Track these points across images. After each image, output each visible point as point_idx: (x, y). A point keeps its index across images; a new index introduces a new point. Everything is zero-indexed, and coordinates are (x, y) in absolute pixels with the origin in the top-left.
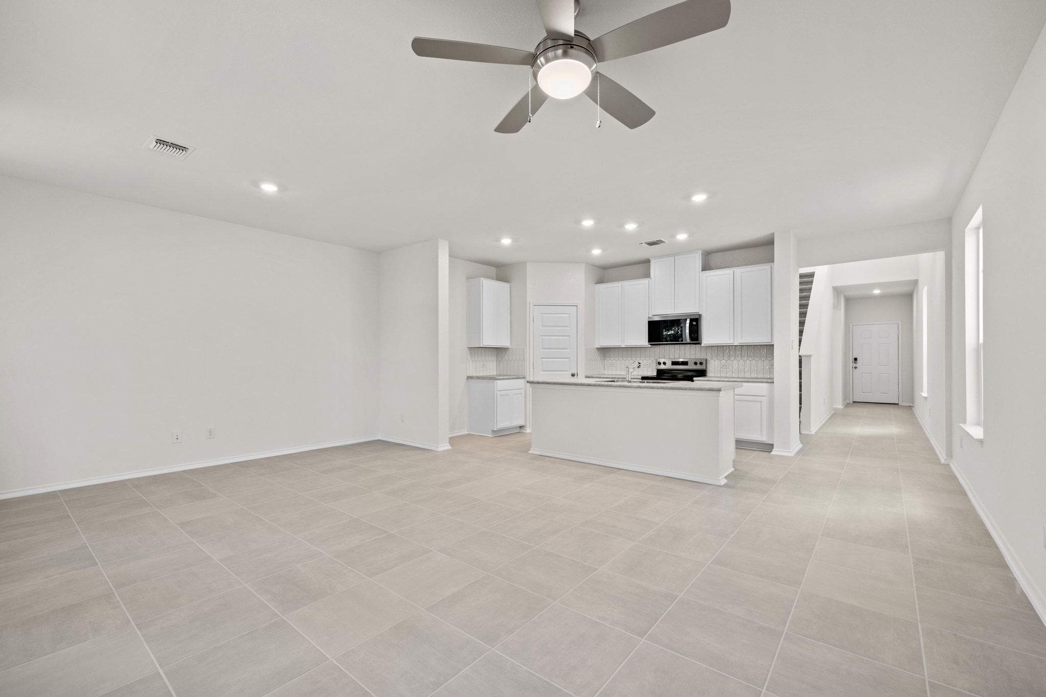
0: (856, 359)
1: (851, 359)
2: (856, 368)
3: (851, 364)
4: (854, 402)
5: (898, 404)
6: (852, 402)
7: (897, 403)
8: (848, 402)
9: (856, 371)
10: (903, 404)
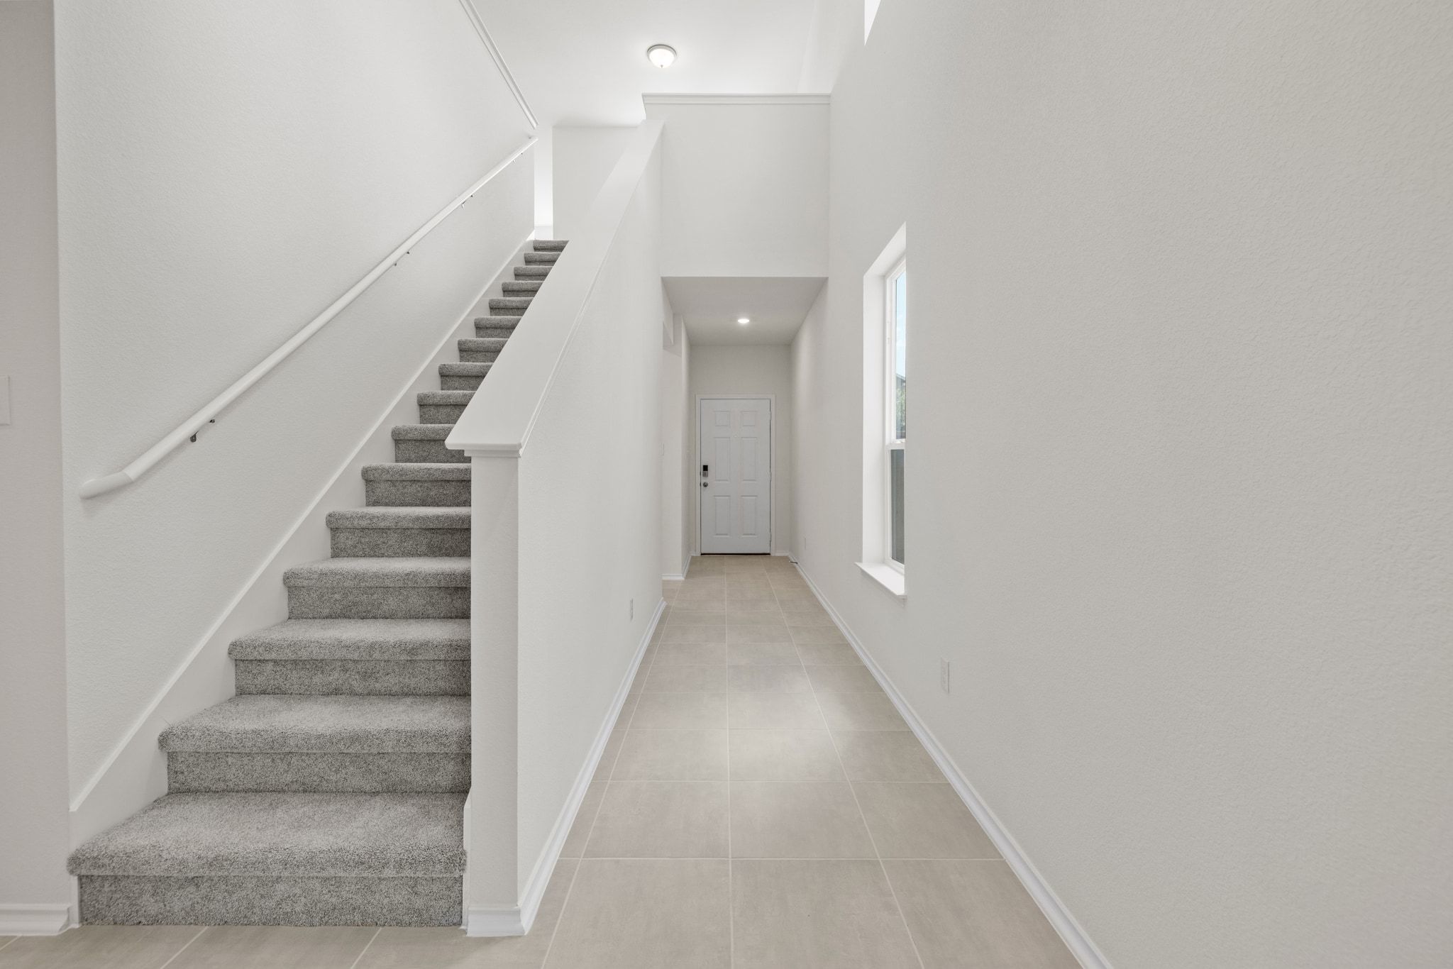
0: (705, 468)
1: (699, 469)
2: (705, 485)
3: (698, 478)
4: (702, 554)
5: (769, 554)
6: (699, 555)
7: (768, 552)
8: (695, 555)
9: (706, 491)
10: (778, 554)
